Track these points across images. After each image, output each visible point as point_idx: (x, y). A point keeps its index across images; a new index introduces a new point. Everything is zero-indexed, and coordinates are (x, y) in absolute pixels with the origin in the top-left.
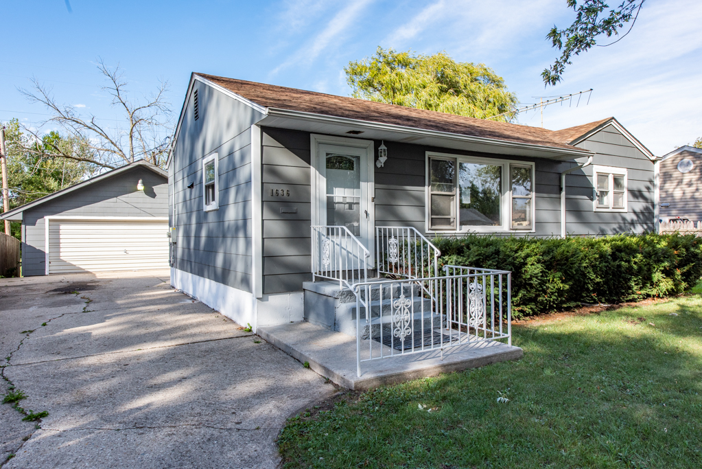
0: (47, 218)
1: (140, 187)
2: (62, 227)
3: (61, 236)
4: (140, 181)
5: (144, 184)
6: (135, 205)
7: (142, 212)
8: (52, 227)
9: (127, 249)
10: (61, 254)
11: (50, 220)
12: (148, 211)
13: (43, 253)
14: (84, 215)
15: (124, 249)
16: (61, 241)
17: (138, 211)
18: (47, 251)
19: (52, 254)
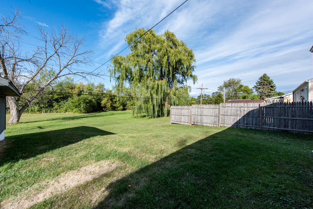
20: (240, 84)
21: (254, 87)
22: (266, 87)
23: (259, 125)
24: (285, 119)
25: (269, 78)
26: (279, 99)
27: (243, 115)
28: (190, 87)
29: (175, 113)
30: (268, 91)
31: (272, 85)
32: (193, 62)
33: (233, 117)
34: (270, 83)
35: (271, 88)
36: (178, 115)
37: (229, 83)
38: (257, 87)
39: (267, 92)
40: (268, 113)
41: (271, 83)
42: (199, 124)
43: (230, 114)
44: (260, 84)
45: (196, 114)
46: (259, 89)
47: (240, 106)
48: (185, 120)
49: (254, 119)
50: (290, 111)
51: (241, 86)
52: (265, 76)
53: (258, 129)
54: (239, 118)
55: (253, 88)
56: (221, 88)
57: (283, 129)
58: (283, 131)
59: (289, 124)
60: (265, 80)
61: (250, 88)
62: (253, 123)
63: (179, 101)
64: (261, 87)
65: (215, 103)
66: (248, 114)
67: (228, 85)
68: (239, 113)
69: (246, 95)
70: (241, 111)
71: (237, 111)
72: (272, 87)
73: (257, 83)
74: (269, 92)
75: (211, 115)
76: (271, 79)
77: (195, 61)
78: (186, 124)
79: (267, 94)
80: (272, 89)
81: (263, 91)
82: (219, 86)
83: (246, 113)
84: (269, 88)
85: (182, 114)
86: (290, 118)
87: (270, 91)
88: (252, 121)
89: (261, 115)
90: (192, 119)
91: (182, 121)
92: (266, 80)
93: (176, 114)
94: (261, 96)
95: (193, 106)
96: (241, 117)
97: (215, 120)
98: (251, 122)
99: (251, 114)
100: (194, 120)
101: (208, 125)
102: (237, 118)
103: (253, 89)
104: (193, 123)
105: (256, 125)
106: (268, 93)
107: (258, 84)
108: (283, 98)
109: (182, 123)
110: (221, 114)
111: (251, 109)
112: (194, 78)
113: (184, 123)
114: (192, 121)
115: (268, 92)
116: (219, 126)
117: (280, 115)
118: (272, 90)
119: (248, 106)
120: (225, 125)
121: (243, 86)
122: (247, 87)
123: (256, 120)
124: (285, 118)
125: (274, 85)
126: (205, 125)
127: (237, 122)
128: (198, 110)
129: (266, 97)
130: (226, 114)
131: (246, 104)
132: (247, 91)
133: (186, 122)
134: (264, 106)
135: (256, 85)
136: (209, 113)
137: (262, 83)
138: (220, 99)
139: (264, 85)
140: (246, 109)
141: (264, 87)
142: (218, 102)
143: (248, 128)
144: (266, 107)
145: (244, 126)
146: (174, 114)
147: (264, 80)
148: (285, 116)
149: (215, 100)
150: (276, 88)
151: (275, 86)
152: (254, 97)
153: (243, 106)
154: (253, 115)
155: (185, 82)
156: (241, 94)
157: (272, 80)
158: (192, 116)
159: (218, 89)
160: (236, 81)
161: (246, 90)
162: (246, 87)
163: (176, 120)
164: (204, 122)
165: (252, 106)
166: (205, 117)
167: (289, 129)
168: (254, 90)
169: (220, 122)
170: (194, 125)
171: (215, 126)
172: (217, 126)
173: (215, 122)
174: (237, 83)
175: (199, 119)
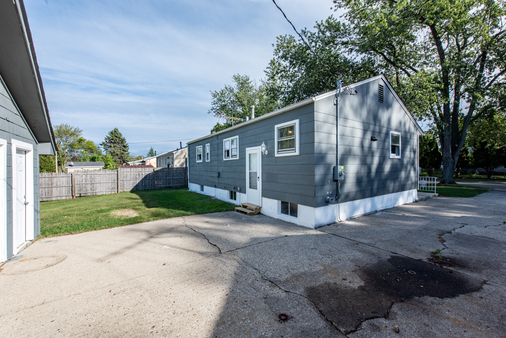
20: (80, 136)
22: (118, 146)
25: (121, 135)
27: (141, 179)
31: (125, 144)
33: (133, 181)
34: (123, 141)
35: (123, 147)
38: (105, 145)
39: (119, 153)
42: (89, 194)
43: (129, 179)
46: (109, 147)
47: (138, 171)
48: (60, 194)
49: (150, 180)
50: (171, 173)
51: (80, 141)
52: (116, 131)
53: (153, 189)
54: (138, 182)
55: (101, 145)
57: (168, 186)
59: (171, 182)
60: (117, 137)
61: (95, 145)
66: (146, 177)
68: (137, 177)
70: (139, 175)
71: (136, 175)
72: (124, 146)
73: (106, 139)
74: (122, 154)
75: (107, 182)
78: (64, 198)
80: (125, 149)
81: (115, 151)
83: (143, 177)
84: (121, 148)
87: (122, 152)
89: (155, 177)
90: (77, 189)
91: (55, 196)
97: (113, 186)
98: (148, 184)
99: (148, 177)
100: (80, 190)
102: (136, 182)
103: (100, 146)
104: (78, 195)
105: (152, 186)
107: (108, 141)
108: (145, 162)
109: (54, 199)
110: (120, 179)
111: (147, 173)
113: (59, 198)
114: (76, 192)
116: (119, 192)
118: (125, 151)
119: (145, 171)
120: (125, 190)
121: (85, 140)
122: (92, 142)
123: (152, 181)
125: (127, 144)
126: (98, 194)
127: (137, 185)
130: (125, 179)
132: (90, 149)
133: (64, 195)
135: (105, 141)
136: (105, 179)
137: (112, 139)
139: (115, 143)
140: (143, 173)
141: (115, 146)
147: (115, 136)
148: (169, 177)
150: (129, 149)
151: (128, 147)
153: (141, 171)
156: (81, 153)
157: (124, 137)
158: (76, 186)
160: (73, 130)
161: (91, 147)
162: (90, 143)
164: (97, 191)
165: (148, 170)
166: (98, 185)
167: (171, 185)
168: (102, 149)
169: (120, 187)
170: (80, 196)
171: (113, 193)
172: (116, 192)
173: (112, 189)
174: (72, 134)
175: (89, 189)
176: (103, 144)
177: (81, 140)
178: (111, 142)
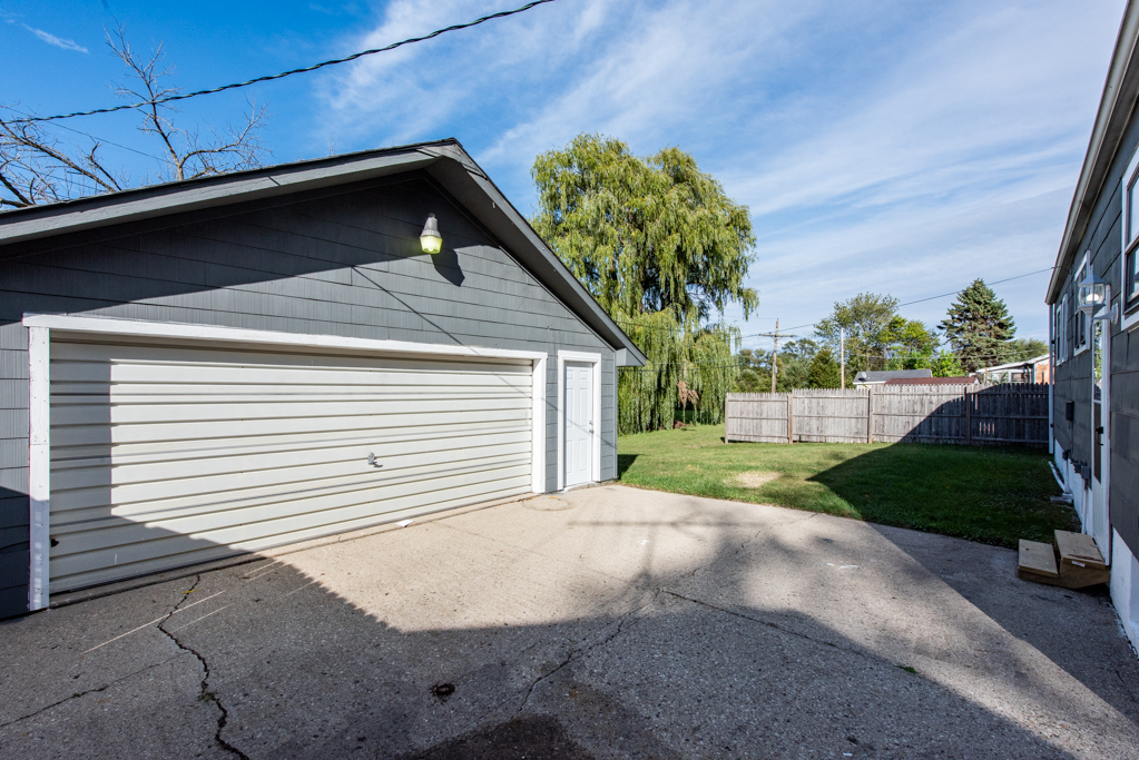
0: (39, 327)
1: (431, 242)
2: (122, 370)
3: (116, 414)
4: (431, 222)
5: (442, 230)
6: (410, 301)
7: (427, 326)
8: (69, 372)
9: (377, 450)
10: (116, 495)
11: (57, 338)
12: (446, 324)
13: (24, 499)
14: (229, 324)
15: (365, 451)
16: (117, 434)
17: (415, 321)
18: (39, 487)
19: (67, 501)
20: (894, 315)
21: (941, 324)
22: (983, 326)
23: (963, 435)
24: (1018, 420)
25: (992, 295)
26: (1021, 371)
27: (927, 413)
28: (735, 330)
29: (742, 413)
30: (988, 342)
31: (1004, 318)
32: (748, 246)
33: (905, 419)
34: (996, 311)
35: (997, 328)
36: (751, 416)
37: (855, 310)
38: (952, 327)
39: (986, 344)
40: (984, 407)
41: (1000, 311)
42: (814, 439)
43: (896, 412)
44: (961, 315)
45: (806, 413)
46: (958, 332)
47: (921, 392)
48: (772, 430)
49: (955, 420)
50: (1027, 402)
51: (894, 325)
52: (978, 287)
53: (961, 443)
54: (918, 420)
55: (940, 328)
56: (825, 329)
57: (1014, 440)
58: (1014, 445)
59: (1027, 429)
60: (979, 303)
61: (926, 330)
62: (950, 431)
63: (703, 377)
64: (965, 327)
65: (811, 382)
66: (940, 410)
67: (851, 316)
68: (918, 408)
69: (916, 353)
70: (922, 404)
71: (915, 403)
72: (1001, 325)
73: (951, 312)
74: (994, 345)
75: (848, 415)
76: (998, 300)
77: (753, 242)
78: (776, 440)
79: (985, 352)
80: (1001, 332)
81: (973, 341)
82: (818, 322)
83: (934, 408)
84: (992, 331)
85: (764, 416)
86: (1027, 417)
87: (994, 340)
88: (950, 427)
89: (968, 411)
90: (795, 426)
91: (764, 434)
92: (982, 300)
93: (744, 416)
94: (964, 360)
95: (796, 392)
96: (922, 419)
97: (859, 426)
98: (946, 430)
99: (946, 411)
100: (800, 428)
101: (841, 440)
102: (914, 420)
103: (938, 331)
104: (797, 438)
105: (958, 435)
106: (988, 347)
107: (956, 316)
108: (1031, 366)
109: (763, 440)
110: (874, 411)
111: (945, 400)
112: (747, 299)
113: (770, 440)
114: (794, 431)
115: (990, 344)
116: (870, 442)
117: (1008, 411)
118: (1004, 338)
119: (940, 392)
120: (886, 439)
121: (903, 321)
122: (919, 325)
123: (958, 422)
124: (1018, 417)
125: (1009, 319)
126: (829, 440)
127: (915, 429)
128: (811, 402)
129: (983, 363)
130: (886, 412)
131: (934, 388)
132: (918, 340)
133: (777, 435)
134: (977, 391)
135: (949, 317)
136: (843, 410)
137: (968, 311)
138: (828, 370)
139: (974, 319)
140: (934, 399)
141: (975, 328)
142: (821, 378)
143: (941, 442)
144: (980, 394)
145: (931, 438)
146: (739, 415)
147: (975, 301)
148: (1018, 413)
149: (808, 374)
150: (1014, 330)
151: (1011, 325)
152: (943, 363)
153: (928, 392)
154: (951, 412)
155: (713, 311)
156: (896, 351)
157: (1001, 301)
158: (794, 419)
159: (818, 331)
160: (880, 302)
161: (915, 335)
162: (915, 326)
163: (743, 433)
164: (828, 433)
165: (948, 392)
166: (831, 420)
167: (1027, 439)
168: (942, 339)
169: (872, 431)
170: (800, 441)
171: (859, 441)
172: (865, 441)
173: (857, 433)
174: (881, 312)
175: (815, 428)
176: (947, 325)
177: (897, 322)
178: (967, 318)
